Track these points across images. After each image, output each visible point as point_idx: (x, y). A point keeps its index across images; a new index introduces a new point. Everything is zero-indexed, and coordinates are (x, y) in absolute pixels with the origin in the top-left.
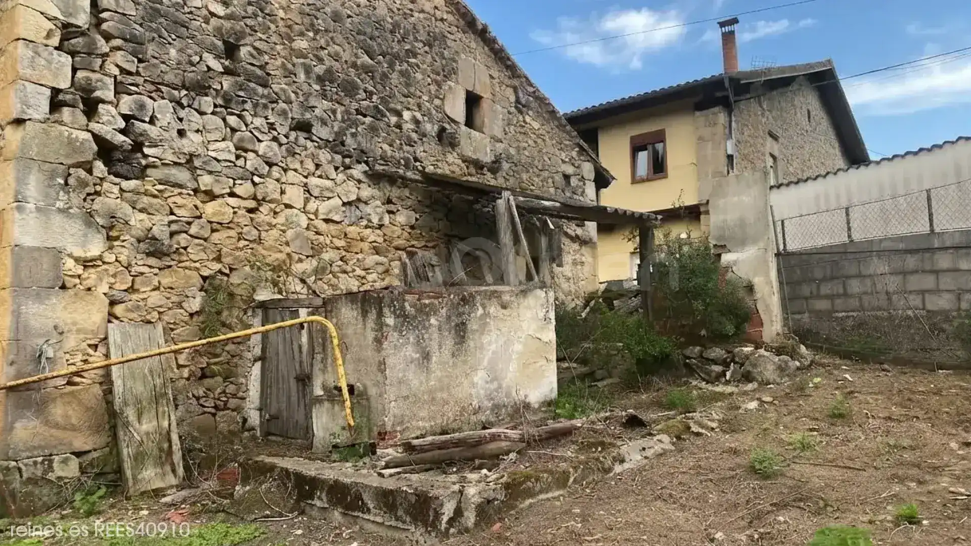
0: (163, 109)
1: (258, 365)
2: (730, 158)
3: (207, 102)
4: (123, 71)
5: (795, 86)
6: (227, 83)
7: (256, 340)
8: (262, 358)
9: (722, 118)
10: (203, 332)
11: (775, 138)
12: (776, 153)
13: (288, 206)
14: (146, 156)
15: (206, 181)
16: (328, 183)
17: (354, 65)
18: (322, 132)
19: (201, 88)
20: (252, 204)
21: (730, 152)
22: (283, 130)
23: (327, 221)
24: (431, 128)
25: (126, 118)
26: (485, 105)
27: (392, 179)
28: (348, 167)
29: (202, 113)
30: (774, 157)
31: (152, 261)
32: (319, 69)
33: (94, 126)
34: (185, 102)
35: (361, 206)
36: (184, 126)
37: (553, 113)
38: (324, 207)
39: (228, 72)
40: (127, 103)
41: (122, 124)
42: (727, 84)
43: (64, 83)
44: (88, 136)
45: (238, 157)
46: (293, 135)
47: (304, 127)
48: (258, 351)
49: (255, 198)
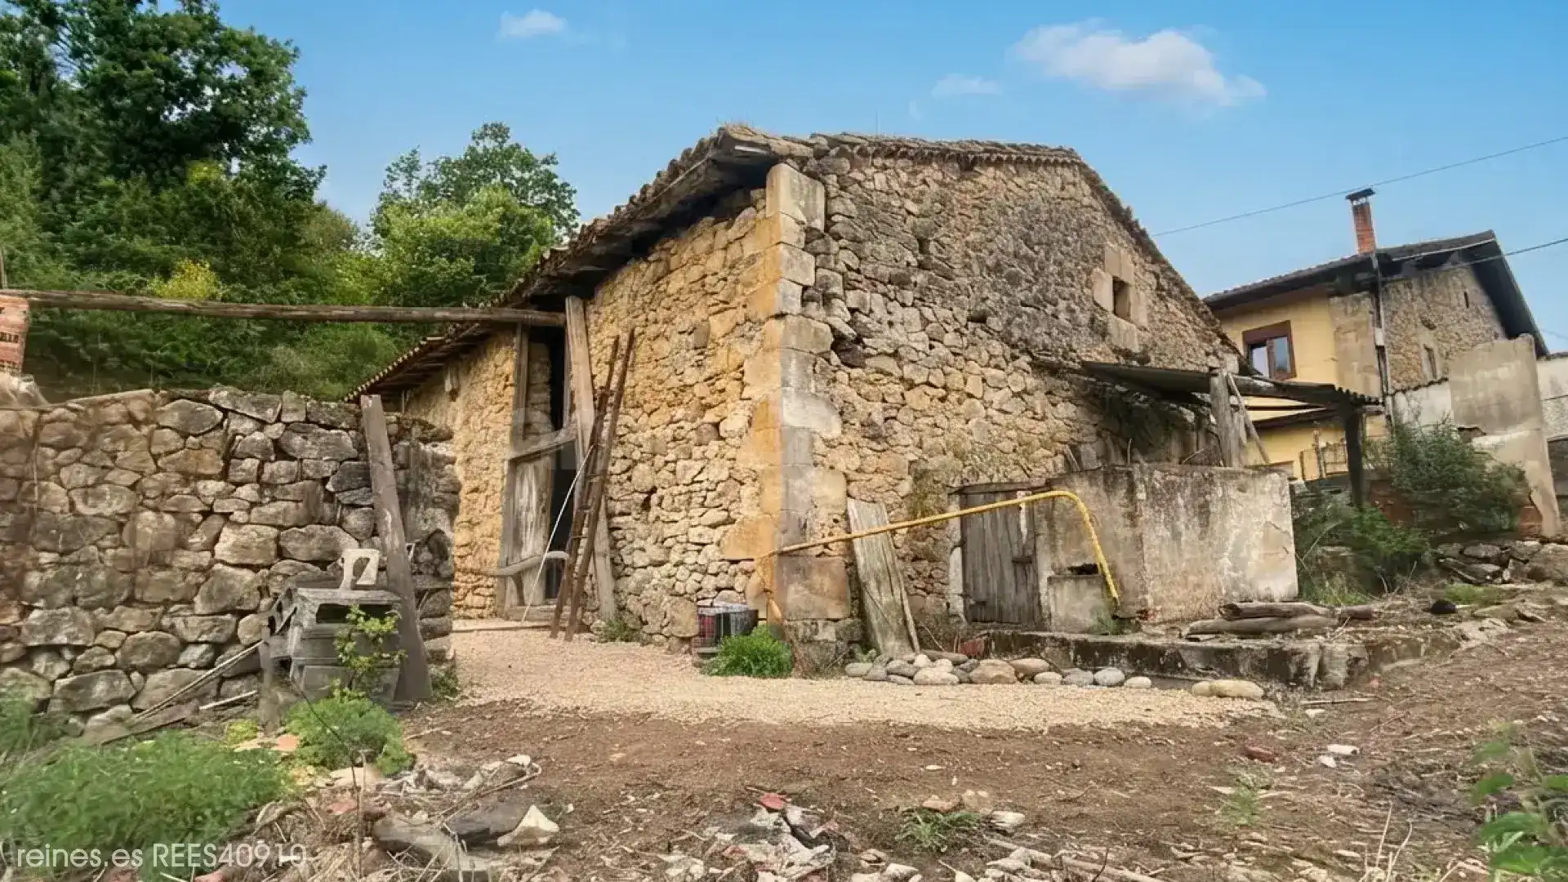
0: (876, 301)
1: (958, 552)
2: (1380, 350)
3: (909, 296)
4: (849, 268)
5: (1447, 266)
6: (920, 278)
7: (955, 524)
8: (962, 544)
9: (1367, 304)
10: (913, 514)
11: (1430, 327)
12: (1431, 345)
13: (970, 396)
14: (865, 347)
15: (908, 371)
16: (1000, 373)
17: (1016, 255)
18: (995, 323)
19: (901, 282)
20: (941, 392)
21: (1380, 342)
22: (963, 320)
23: (1000, 410)
24: (1084, 318)
25: (852, 311)
26: (1132, 293)
27: (1054, 370)
28: (1014, 358)
29: (903, 305)
30: (1429, 350)
31: (874, 445)
32: (990, 262)
33: (831, 320)
34: (892, 294)
35: (1026, 397)
36: (892, 318)
37: (1194, 300)
38: (996, 397)
39: (921, 266)
40: (853, 298)
41: (848, 317)
42: (1375, 264)
43: (810, 281)
44: (827, 329)
45: (931, 347)
46: (971, 325)
47: (981, 319)
48: (957, 537)
49: (945, 387)
